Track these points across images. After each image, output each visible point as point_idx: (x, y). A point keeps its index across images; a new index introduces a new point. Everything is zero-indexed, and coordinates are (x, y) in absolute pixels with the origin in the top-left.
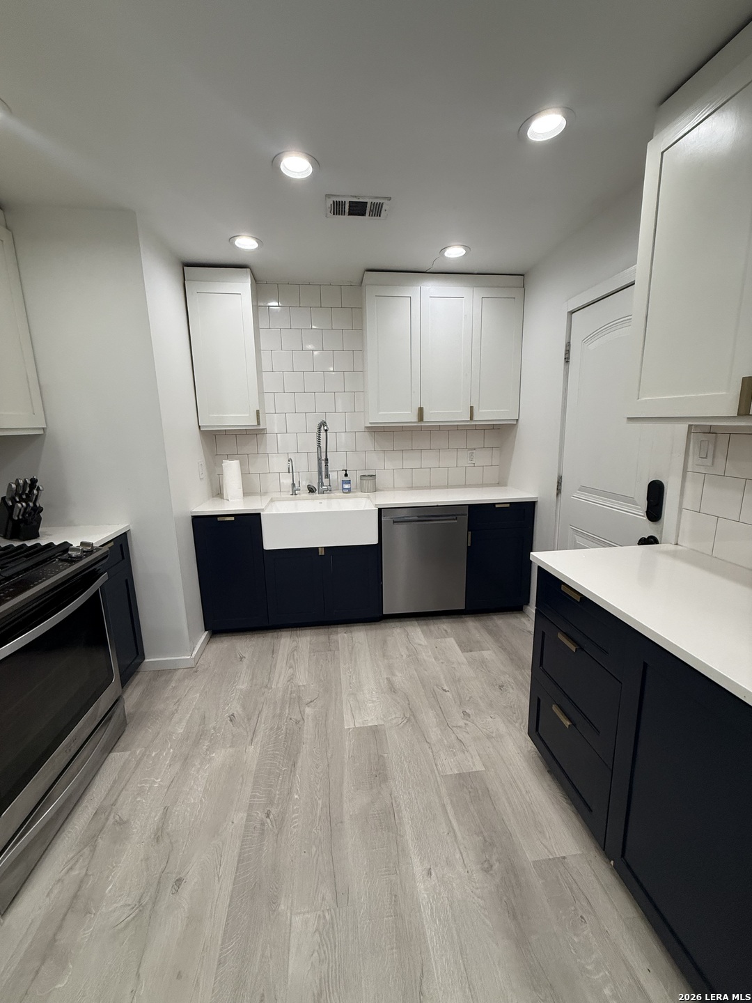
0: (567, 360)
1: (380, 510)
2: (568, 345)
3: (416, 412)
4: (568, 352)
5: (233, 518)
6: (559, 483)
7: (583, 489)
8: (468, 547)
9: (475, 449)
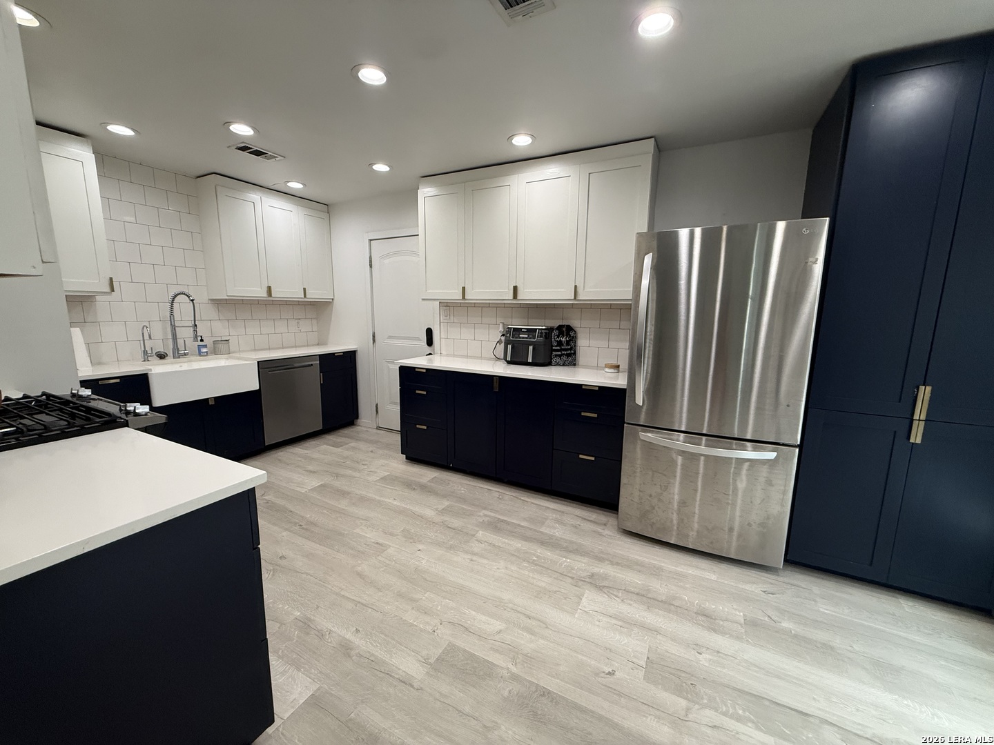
0: (371, 266)
1: (258, 362)
2: (370, 258)
3: (265, 289)
4: (371, 261)
5: (118, 381)
6: (374, 336)
7: (390, 337)
8: (321, 384)
9: (299, 319)
